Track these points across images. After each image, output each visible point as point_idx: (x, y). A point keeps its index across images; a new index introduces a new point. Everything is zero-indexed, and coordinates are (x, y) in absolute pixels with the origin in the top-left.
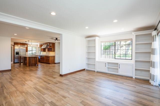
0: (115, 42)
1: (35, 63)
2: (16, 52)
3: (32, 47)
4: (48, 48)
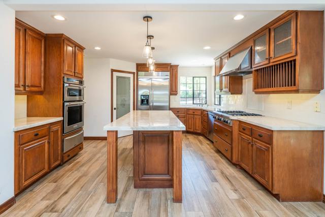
2: (141, 96)
3: (193, 77)
4: (253, 67)
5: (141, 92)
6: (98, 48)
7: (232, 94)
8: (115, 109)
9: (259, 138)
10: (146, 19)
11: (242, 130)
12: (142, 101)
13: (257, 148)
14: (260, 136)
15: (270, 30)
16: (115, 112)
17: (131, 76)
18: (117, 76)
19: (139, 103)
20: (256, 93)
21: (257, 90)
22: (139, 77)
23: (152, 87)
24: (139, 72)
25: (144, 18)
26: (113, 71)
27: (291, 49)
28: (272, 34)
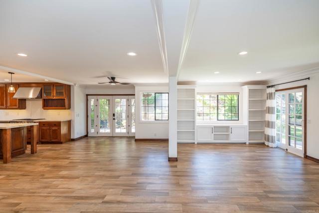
0: (218, 96)
4: (43, 97)
7: (20, 109)
13: (53, 130)
14: (55, 125)
15: (53, 85)
21: (45, 108)
27: (63, 95)
28: (55, 87)
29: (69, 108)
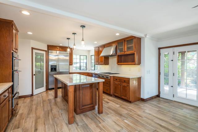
1: (92, 104)
2: (51, 66)
3: (80, 56)
4: (117, 54)
5: (51, 63)
6: (30, 33)
7: (105, 65)
8: (34, 75)
9: (124, 82)
10: (82, 27)
11: (115, 80)
12: (52, 69)
13: (123, 86)
14: (124, 81)
15: (125, 41)
16: (34, 77)
17: (44, 53)
18: (35, 53)
19: (50, 71)
20: (118, 65)
21: (119, 63)
22: (49, 54)
23: (58, 60)
24: (49, 51)
25: (81, 26)
26: (33, 49)
27: (133, 49)
28: (126, 43)
29: (139, 63)
